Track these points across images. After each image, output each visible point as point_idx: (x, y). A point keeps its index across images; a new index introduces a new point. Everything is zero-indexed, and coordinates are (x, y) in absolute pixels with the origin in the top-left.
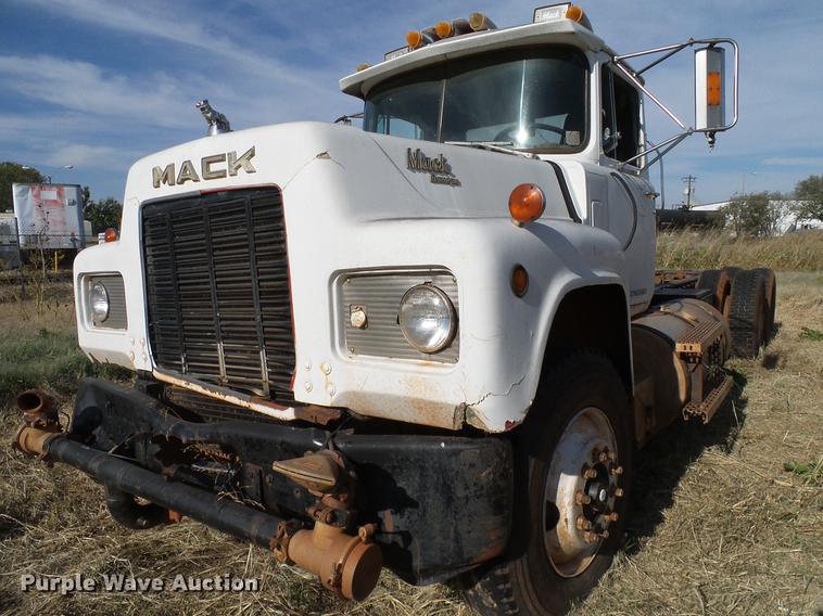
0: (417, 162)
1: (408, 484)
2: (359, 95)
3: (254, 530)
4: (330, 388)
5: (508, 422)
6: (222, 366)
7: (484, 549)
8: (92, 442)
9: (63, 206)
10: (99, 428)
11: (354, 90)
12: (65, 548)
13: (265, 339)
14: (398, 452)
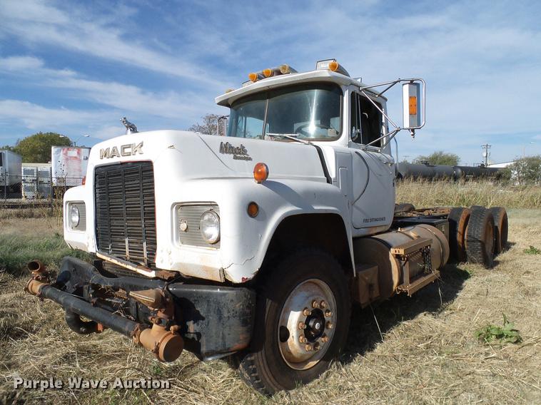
0: (225, 148)
1: (201, 309)
2: (228, 105)
3: (126, 329)
4: (171, 261)
5: (243, 278)
6: (127, 250)
7: (236, 344)
8: (64, 289)
9: (80, 160)
10: (69, 282)
11: (224, 103)
12: (47, 346)
13: (146, 237)
14: (197, 293)
